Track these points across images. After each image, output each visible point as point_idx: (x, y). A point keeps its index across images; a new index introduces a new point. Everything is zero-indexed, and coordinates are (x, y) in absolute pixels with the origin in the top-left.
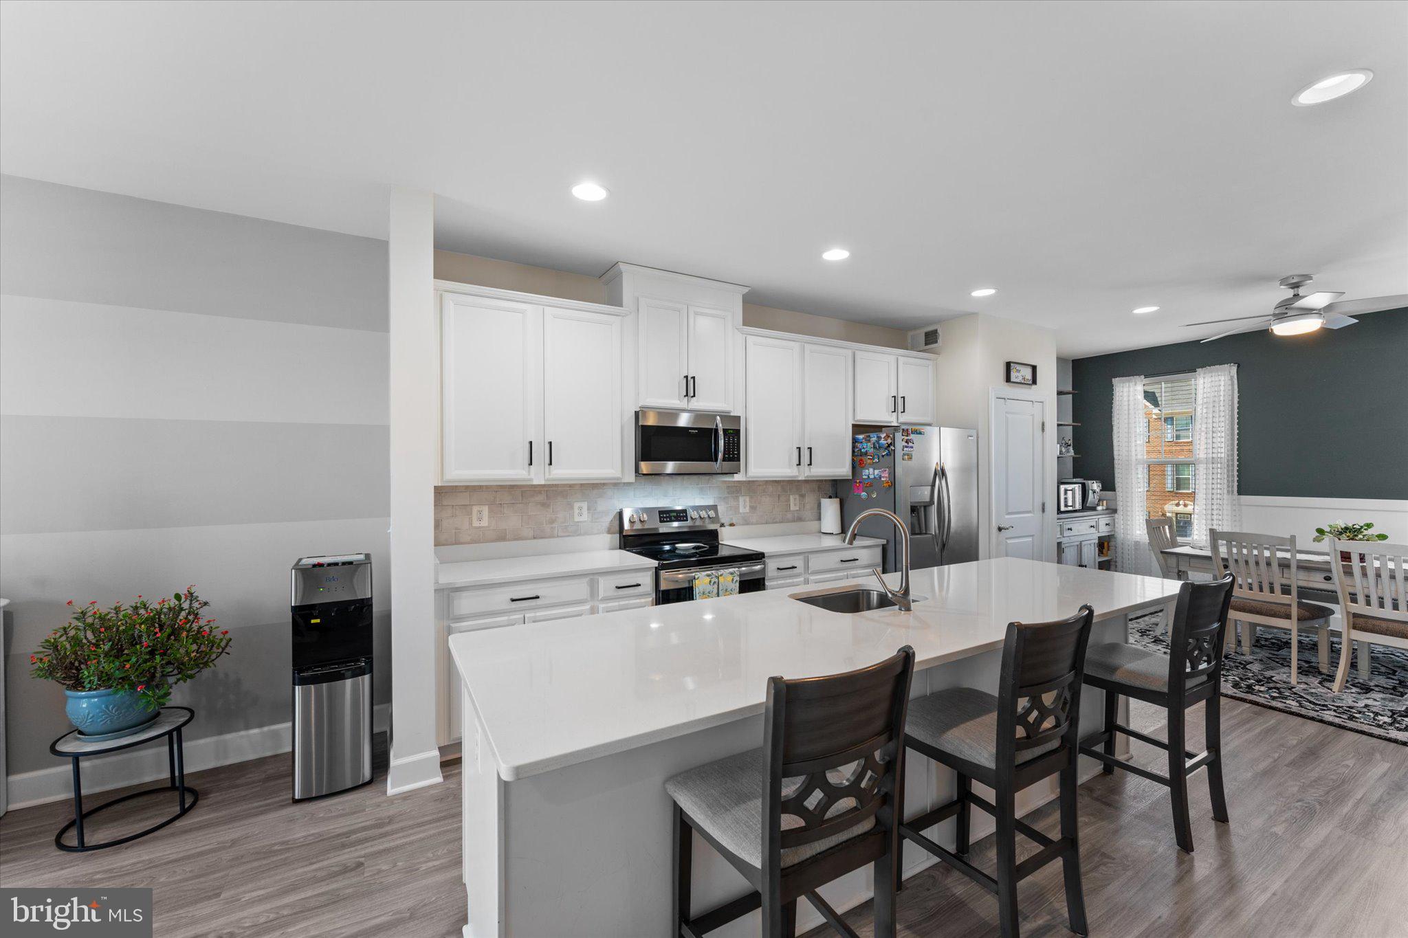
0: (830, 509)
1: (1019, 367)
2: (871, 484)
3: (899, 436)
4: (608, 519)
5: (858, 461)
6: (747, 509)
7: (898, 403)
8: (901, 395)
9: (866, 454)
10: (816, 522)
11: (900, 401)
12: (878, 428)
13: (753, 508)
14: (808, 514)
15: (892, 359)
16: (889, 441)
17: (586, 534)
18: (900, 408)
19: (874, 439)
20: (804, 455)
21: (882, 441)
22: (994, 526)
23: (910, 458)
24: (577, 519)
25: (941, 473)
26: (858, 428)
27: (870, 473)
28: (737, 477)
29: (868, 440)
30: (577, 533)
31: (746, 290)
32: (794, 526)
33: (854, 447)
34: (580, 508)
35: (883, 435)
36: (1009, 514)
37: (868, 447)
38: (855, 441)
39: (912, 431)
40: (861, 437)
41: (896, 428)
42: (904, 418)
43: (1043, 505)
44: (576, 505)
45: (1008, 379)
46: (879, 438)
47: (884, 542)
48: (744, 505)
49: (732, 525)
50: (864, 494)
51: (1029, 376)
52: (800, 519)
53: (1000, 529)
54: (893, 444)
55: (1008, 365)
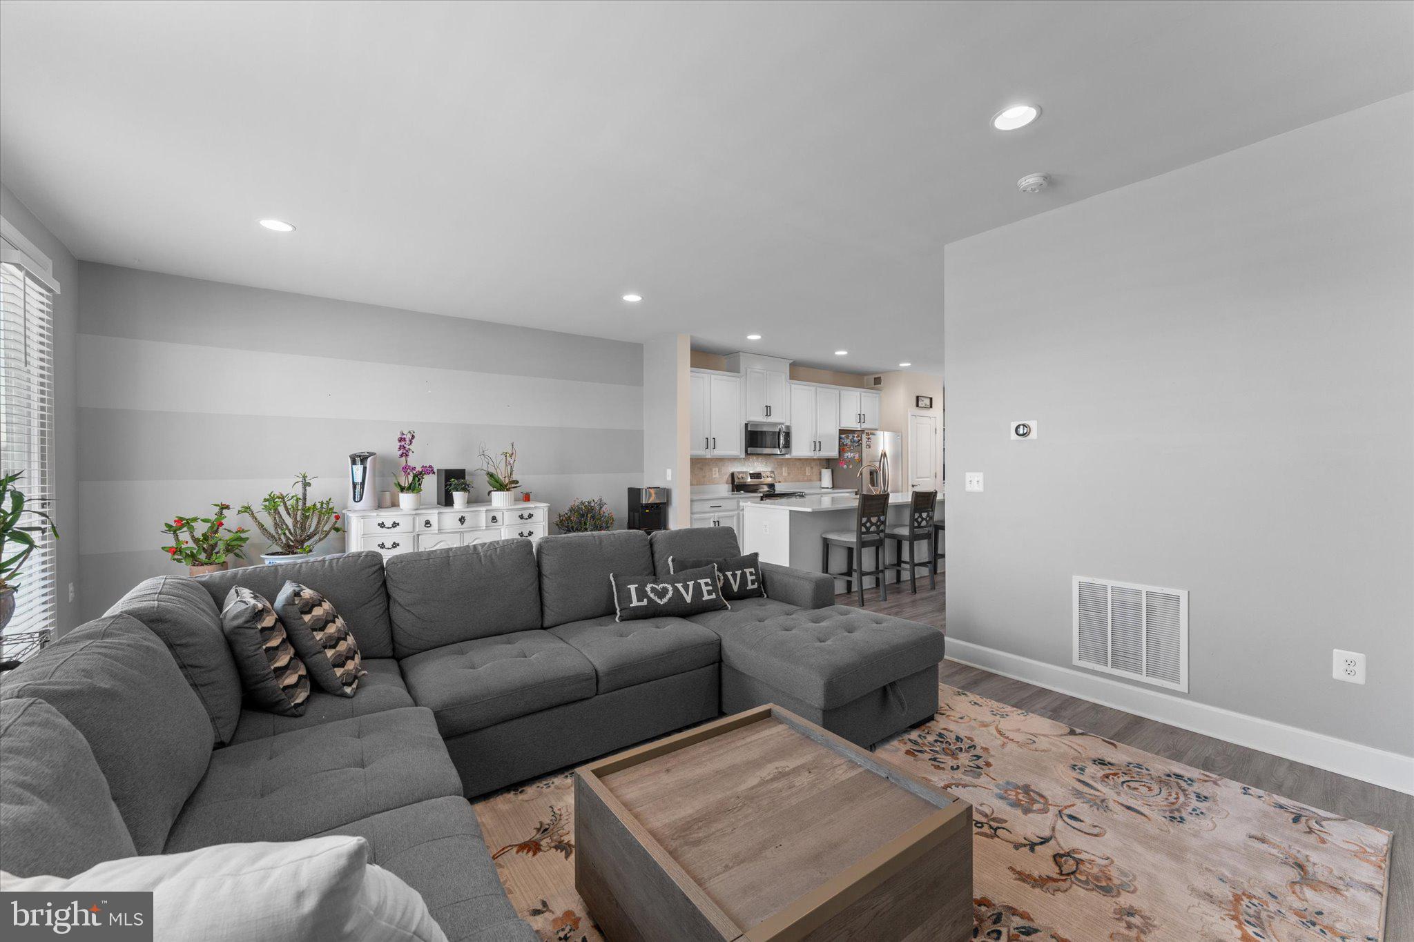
0: (826, 475)
1: (923, 399)
2: (850, 461)
3: (864, 436)
4: (727, 477)
5: (842, 449)
6: (786, 474)
7: (861, 418)
8: (862, 413)
9: (846, 445)
10: (819, 482)
11: (862, 416)
12: (853, 432)
13: (789, 473)
14: (815, 477)
15: (858, 394)
16: (859, 438)
17: (717, 484)
18: (862, 421)
19: (851, 437)
20: (817, 445)
21: (855, 439)
22: (910, 484)
23: (870, 447)
24: (714, 476)
25: (884, 455)
26: (842, 432)
27: (848, 455)
28: (787, 456)
29: (847, 438)
30: (714, 483)
31: (792, 361)
32: (807, 483)
33: (840, 442)
34: (715, 471)
35: (856, 436)
36: (918, 478)
37: (847, 442)
38: (840, 438)
39: (870, 433)
40: (844, 436)
41: (862, 431)
42: (864, 426)
43: (936, 474)
44: (714, 469)
45: (917, 406)
46: (854, 437)
47: (857, 490)
48: (785, 471)
49: (779, 482)
50: (845, 466)
51: (928, 403)
52: (810, 480)
53: (913, 486)
54: (861, 440)
55: (918, 397)
